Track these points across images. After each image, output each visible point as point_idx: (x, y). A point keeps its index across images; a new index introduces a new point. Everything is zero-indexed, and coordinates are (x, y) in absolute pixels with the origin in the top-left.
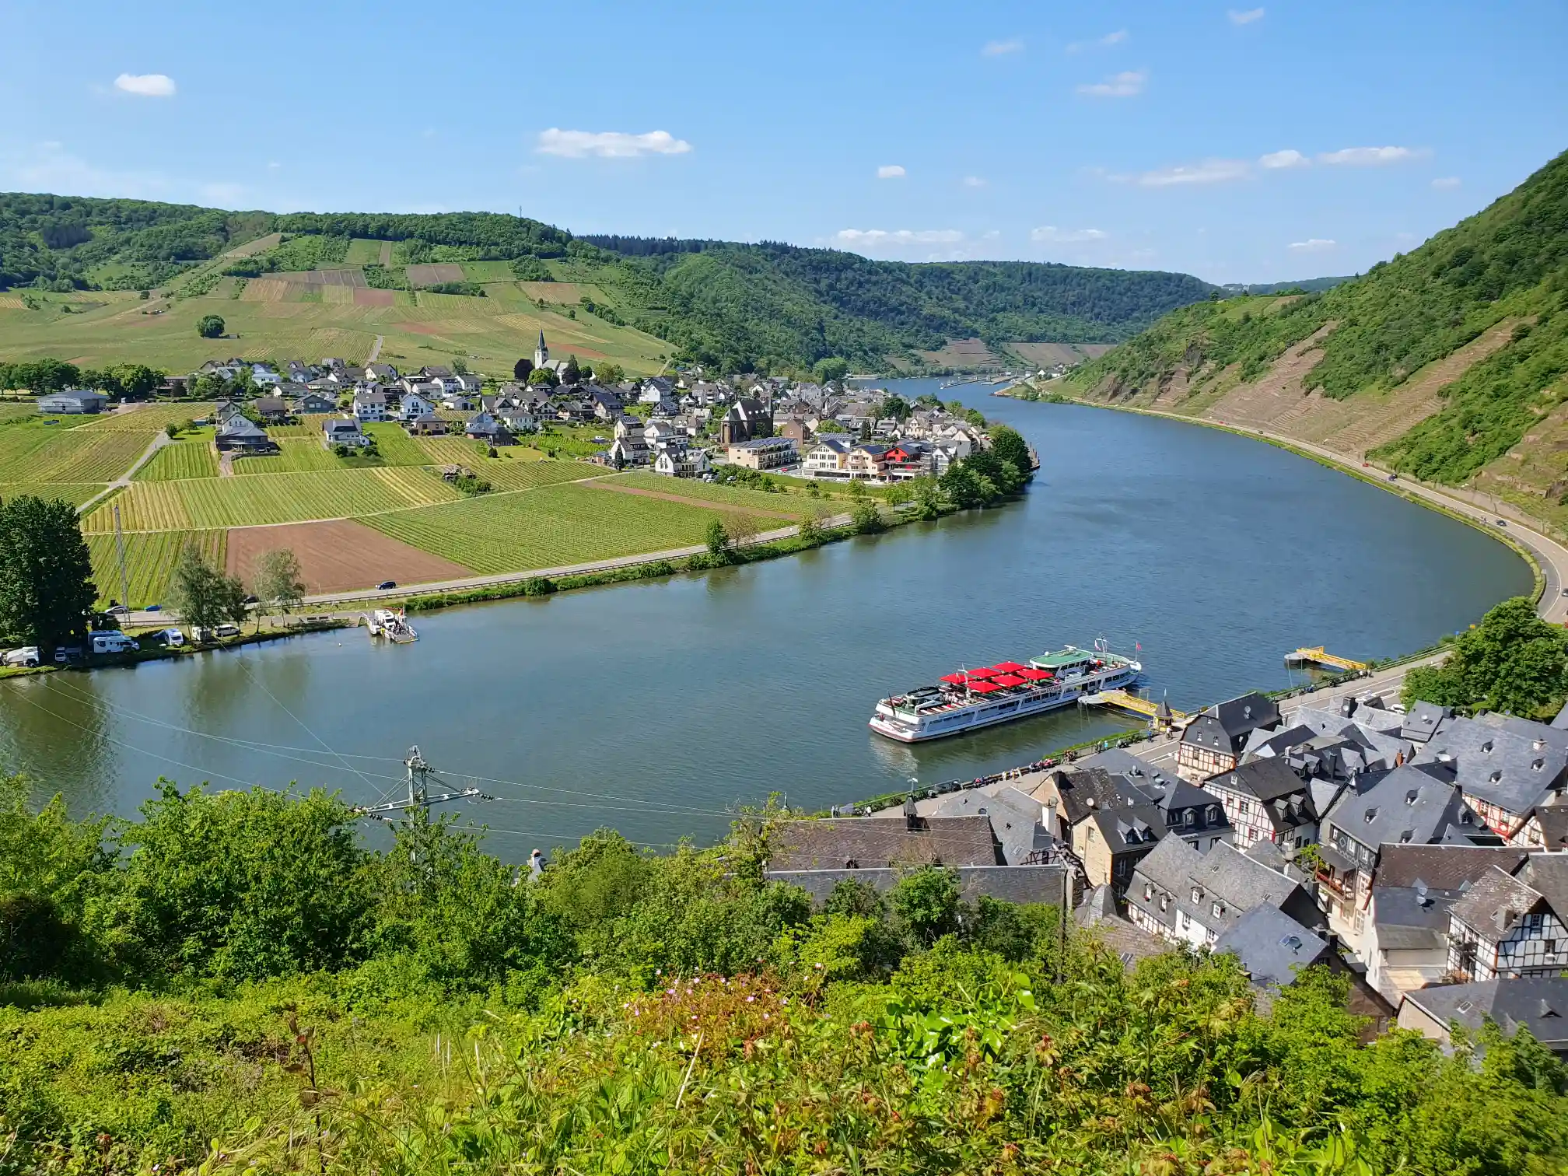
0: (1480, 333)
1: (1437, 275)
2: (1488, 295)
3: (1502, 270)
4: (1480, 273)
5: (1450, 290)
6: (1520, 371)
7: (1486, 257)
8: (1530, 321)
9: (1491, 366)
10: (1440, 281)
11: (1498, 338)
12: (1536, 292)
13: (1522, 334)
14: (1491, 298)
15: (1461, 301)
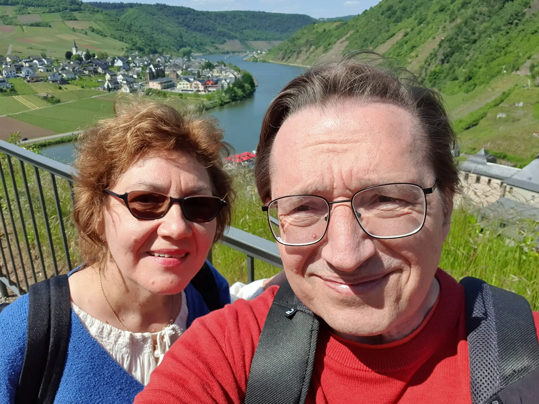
0: (394, 35)
1: (382, 14)
2: (397, 21)
3: (401, 12)
4: (395, 14)
5: (386, 19)
6: (406, 47)
7: (397, 8)
8: (409, 30)
9: (398, 46)
10: (383, 16)
11: (399, 36)
12: (411, 20)
13: (406, 34)
14: (398, 22)
15: (389, 23)
